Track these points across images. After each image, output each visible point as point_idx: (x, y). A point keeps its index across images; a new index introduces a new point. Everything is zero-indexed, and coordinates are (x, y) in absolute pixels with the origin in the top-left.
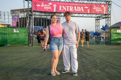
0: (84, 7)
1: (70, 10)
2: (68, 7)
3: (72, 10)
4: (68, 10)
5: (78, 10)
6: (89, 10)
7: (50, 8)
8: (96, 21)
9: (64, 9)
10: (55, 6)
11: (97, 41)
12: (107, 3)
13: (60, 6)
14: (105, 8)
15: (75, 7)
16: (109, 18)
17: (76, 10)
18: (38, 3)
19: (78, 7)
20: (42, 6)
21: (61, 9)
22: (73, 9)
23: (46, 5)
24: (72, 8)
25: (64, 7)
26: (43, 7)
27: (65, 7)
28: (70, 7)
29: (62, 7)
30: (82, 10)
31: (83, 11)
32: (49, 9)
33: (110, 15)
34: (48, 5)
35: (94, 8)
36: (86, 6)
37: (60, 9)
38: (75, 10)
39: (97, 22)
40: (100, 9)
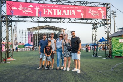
0: (76, 10)
1: (58, 14)
2: (55, 10)
3: (60, 14)
4: (55, 14)
5: (68, 14)
6: (82, 15)
7: (31, 11)
8: (93, 29)
9: (49, 12)
10: (37, 9)
11: (95, 53)
12: (105, 6)
13: (44, 9)
14: (102, 12)
15: (65, 10)
16: (108, 24)
17: (66, 14)
18: (13, 6)
19: (68, 11)
20: (20, 9)
21: (46, 13)
22: (62, 13)
23: (25, 8)
24: (61, 11)
25: (49, 10)
26: (22, 11)
27: (51, 11)
28: (58, 10)
29: (47, 10)
30: (73, 15)
31: (75, 15)
32: (29, 13)
33: (109, 21)
34: (28, 7)
35: (89, 12)
36: (78, 9)
37: (44, 13)
38: (64, 14)
39: (94, 31)
40: (97, 13)
